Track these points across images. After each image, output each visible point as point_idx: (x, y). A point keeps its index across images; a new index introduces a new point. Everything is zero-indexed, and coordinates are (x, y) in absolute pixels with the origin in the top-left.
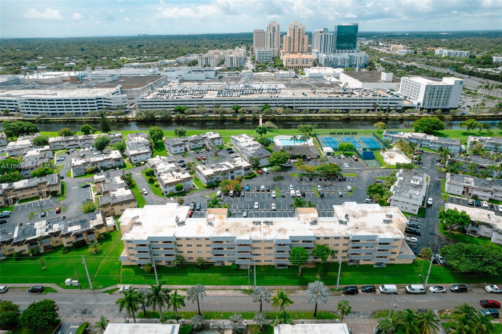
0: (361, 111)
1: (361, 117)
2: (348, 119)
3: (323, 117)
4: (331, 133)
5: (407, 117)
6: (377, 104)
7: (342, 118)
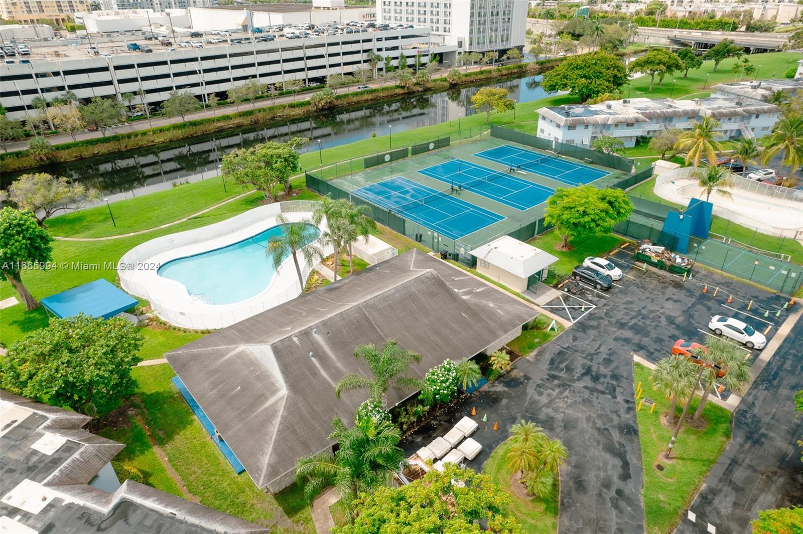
2: (329, 109)
4: (369, 163)
7: (312, 108)
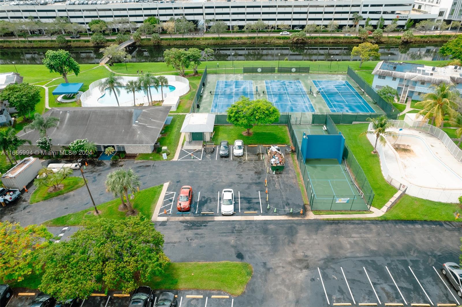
0: (329, 29)
1: (328, 38)
2: (301, 43)
3: (254, 38)
4: (246, 70)
5: (418, 39)
6: (360, 14)
7: (290, 41)
